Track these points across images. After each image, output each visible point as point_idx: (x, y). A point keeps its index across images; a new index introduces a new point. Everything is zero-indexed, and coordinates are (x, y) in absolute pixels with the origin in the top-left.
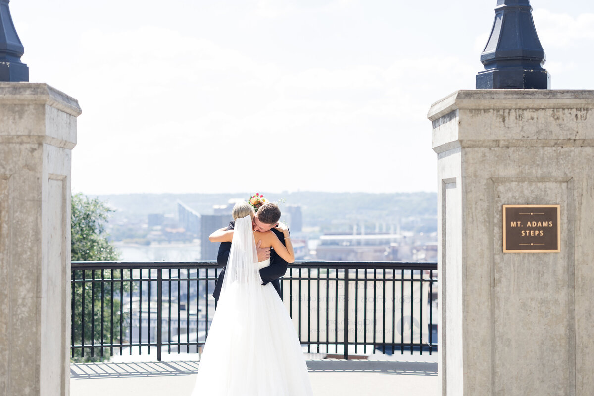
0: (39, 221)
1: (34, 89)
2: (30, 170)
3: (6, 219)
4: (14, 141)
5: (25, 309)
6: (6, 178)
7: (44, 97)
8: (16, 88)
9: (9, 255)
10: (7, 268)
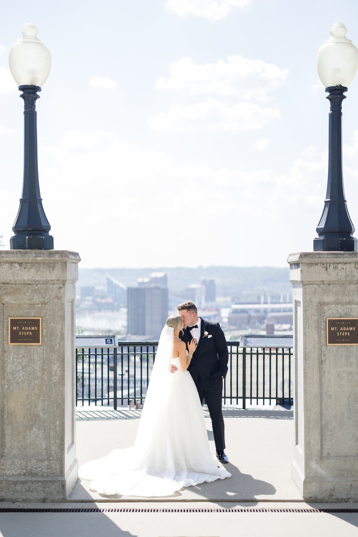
0: (63, 328)
1: (61, 254)
2: (58, 299)
3: (45, 327)
4: (49, 283)
5: (56, 377)
6: (45, 304)
7: (66, 259)
8: (51, 253)
9: (47, 347)
10: (46, 354)
